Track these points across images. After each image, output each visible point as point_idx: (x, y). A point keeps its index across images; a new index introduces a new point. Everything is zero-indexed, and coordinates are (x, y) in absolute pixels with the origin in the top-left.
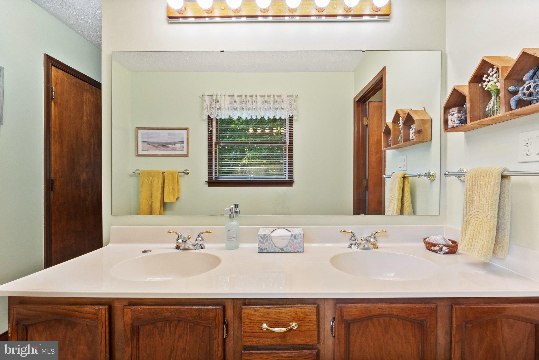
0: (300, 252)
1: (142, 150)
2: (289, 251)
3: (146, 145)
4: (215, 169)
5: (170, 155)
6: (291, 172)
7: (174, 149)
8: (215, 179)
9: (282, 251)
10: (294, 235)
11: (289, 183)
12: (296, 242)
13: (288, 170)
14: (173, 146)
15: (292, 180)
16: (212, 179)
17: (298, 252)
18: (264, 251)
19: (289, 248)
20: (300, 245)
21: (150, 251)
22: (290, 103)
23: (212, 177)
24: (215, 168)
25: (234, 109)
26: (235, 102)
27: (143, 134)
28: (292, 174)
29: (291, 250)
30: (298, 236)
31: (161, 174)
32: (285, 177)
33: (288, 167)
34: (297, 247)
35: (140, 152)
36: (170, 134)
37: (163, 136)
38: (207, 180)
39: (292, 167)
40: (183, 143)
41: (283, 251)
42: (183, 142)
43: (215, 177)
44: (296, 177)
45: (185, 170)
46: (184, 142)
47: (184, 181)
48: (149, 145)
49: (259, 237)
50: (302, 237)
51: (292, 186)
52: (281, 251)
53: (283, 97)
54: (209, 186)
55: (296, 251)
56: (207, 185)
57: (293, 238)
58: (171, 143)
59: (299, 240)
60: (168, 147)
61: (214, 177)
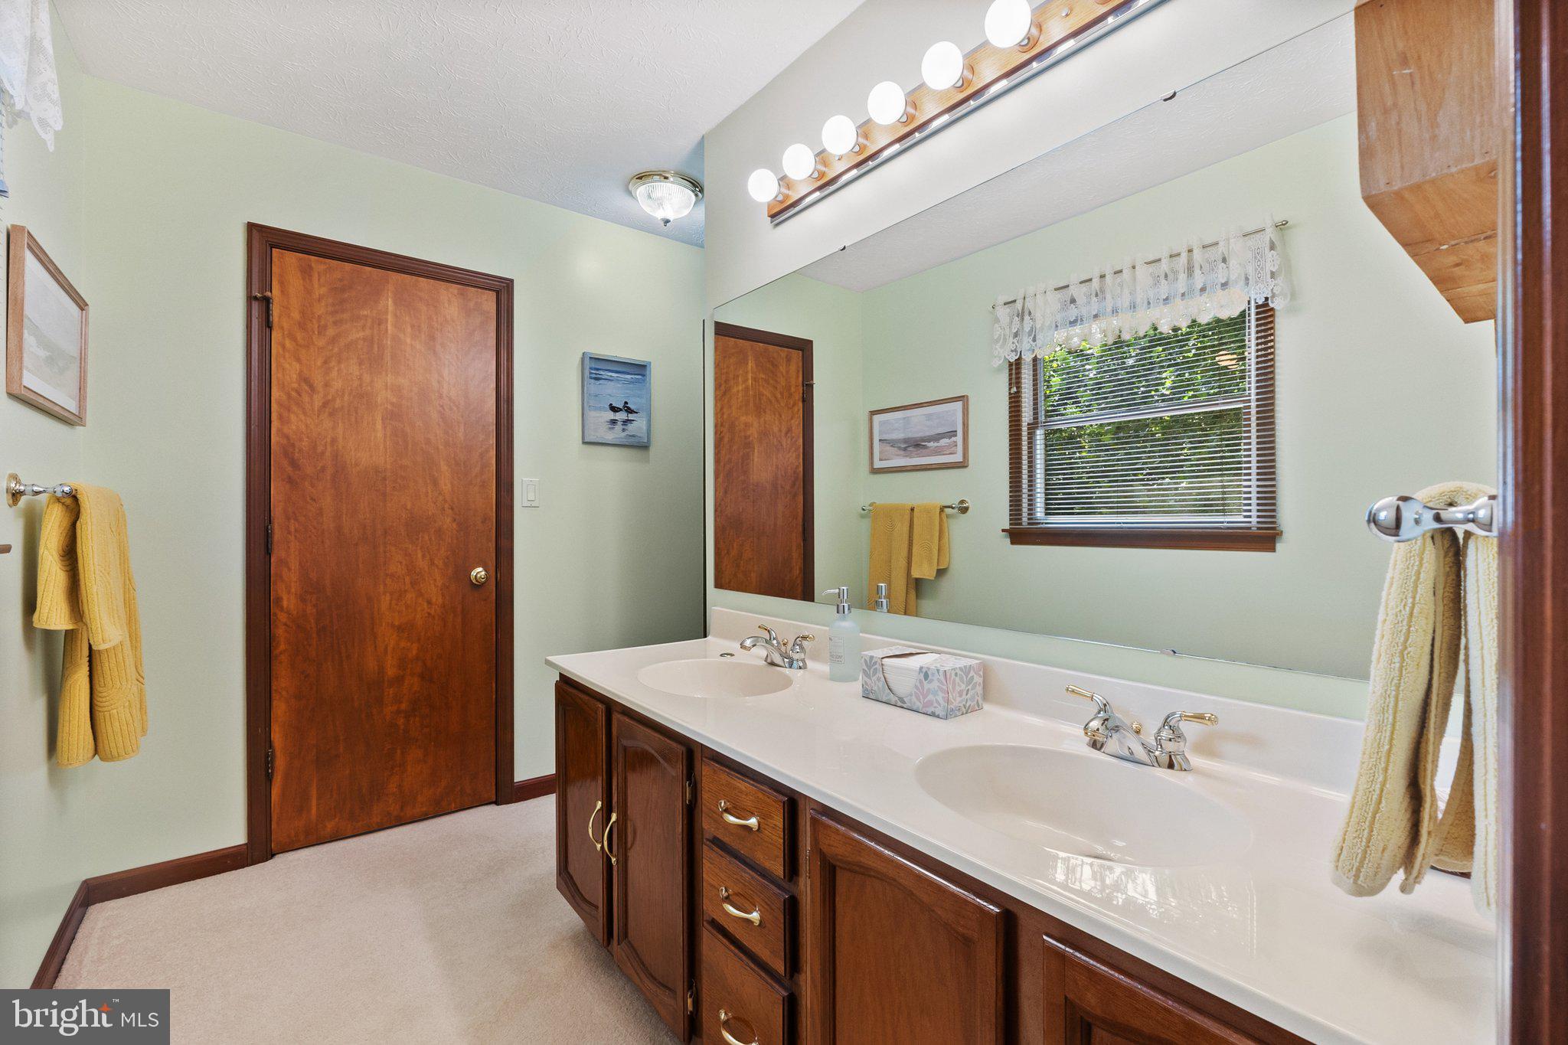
0: (938, 717)
1: (881, 460)
2: (915, 708)
3: (888, 448)
4: (1029, 496)
5: (928, 467)
6: (1268, 500)
7: (938, 452)
8: (1029, 524)
9: (901, 704)
10: (924, 670)
11: (1264, 538)
12: (929, 689)
13: (1258, 492)
14: (936, 444)
15: (1274, 529)
16: (1021, 524)
17: (933, 715)
18: (871, 696)
19: (914, 698)
20: (937, 697)
21: (732, 655)
22: (1256, 257)
23: (1021, 519)
24: (1030, 493)
25: (1071, 323)
26: (1073, 301)
27: (882, 423)
28: (1274, 504)
29: (918, 705)
30: (933, 674)
31: (908, 512)
32: (1245, 517)
33: (1258, 480)
34: (930, 703)
35: (878, 464)
36: (929, 417)
37: (919, 423)
38: (1007, 527)
39: (1273, 479)
40: (956, 436)
41: (905, 706)
42: (953, 433)
43: (1029, 519)
44: (1288, 515)
45: (962, 502)
46: (956, 431)
47: (959, 529)
48: (891, 448)
49: (863, 660)
50: (942, 678)
51: (1273, 549)
52: (899, 704)
53: (1221, 244)
54: (1013, 543)
55: (930, 710)
56: (1008, 540)
57: (922, 676)
58: (930, 439)
59: (935, 685)
60: (925, 447)
61: (1025, 519)
